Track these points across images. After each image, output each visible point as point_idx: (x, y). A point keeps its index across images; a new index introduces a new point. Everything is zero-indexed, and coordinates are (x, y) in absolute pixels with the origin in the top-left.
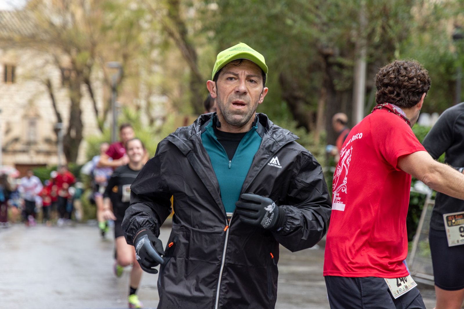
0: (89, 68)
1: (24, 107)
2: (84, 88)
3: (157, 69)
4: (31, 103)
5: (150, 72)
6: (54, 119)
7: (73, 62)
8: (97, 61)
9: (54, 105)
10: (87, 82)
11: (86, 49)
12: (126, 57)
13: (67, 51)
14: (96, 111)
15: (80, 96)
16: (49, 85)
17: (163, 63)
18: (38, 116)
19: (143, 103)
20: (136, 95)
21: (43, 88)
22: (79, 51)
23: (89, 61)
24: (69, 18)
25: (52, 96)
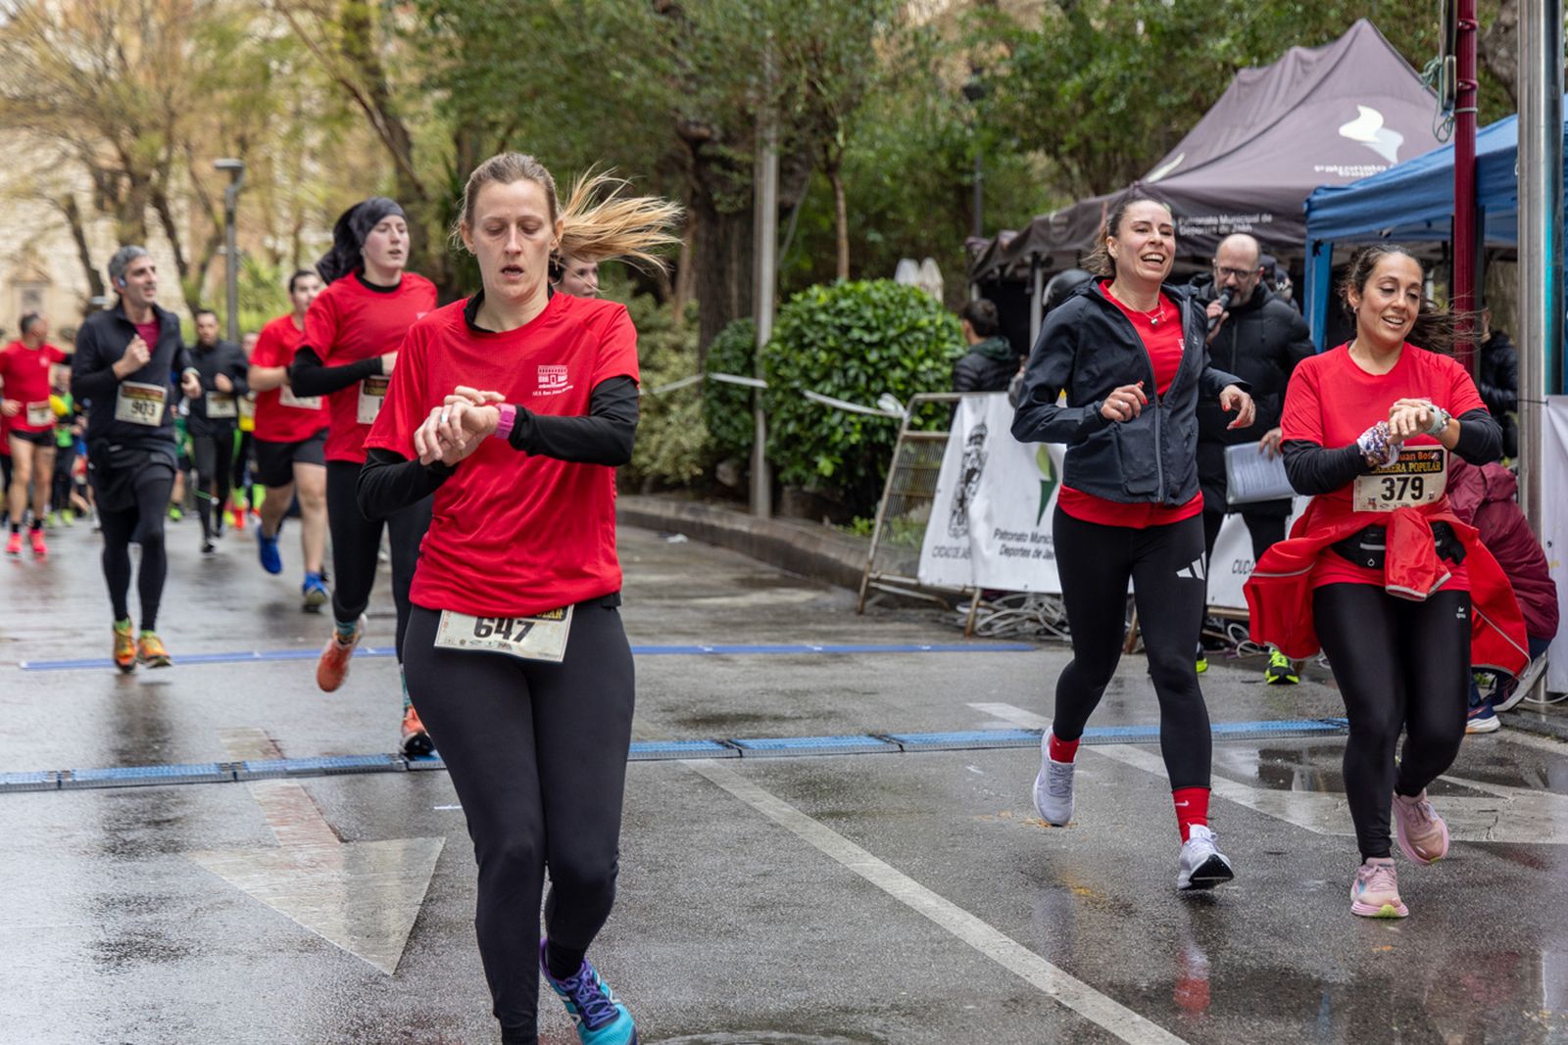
0: (163, 168)
1: (12, 259)
2: (151, 213)
3: (313, 167)
4: (28, 249)
5: (299, 177)
6: (84, 285)
7: (125, 158)
8: (179, 151)
9: (85, 257)
10: (160, 202)
11: (155, 126)
12: (243, 144)
13: (111, 134)
14: (182, 268)
15: (144, 232)
16: (71, 210)
17: (326, 154)
18: (46, 281)
19: (284, 246)
20: (269, 228)
21: (59, 217)
22: (136, 132)
23: (162, 155)
24: (112, 54)
25: (78, 236)
